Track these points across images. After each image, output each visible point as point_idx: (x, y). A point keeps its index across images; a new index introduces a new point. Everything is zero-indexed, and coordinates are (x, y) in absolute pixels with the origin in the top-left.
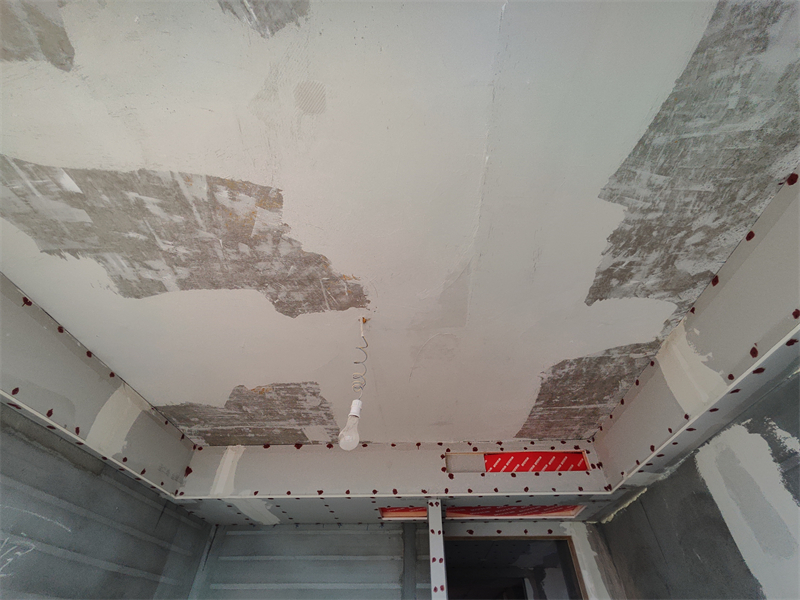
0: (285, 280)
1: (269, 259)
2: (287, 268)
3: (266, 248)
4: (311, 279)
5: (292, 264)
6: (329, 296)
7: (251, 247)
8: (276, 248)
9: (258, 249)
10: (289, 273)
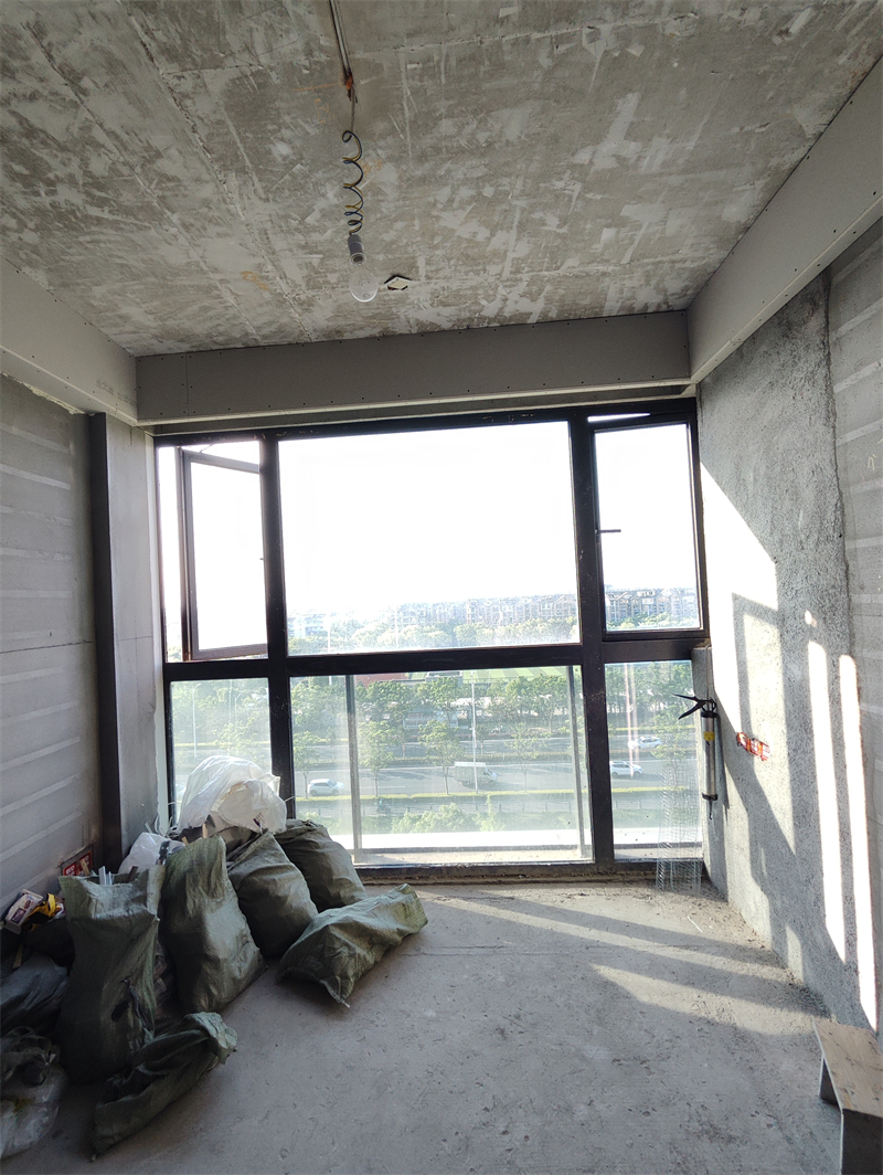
0: (458, 153)
1: (466, 181)
2: (449, 171)
3: (465, 192)
4: (422, 158)
5: (441, 177)
6: (403, 131)
7: (480, 194)
8: (453, 193)
9: (473, 192)
10: (448, 165)
